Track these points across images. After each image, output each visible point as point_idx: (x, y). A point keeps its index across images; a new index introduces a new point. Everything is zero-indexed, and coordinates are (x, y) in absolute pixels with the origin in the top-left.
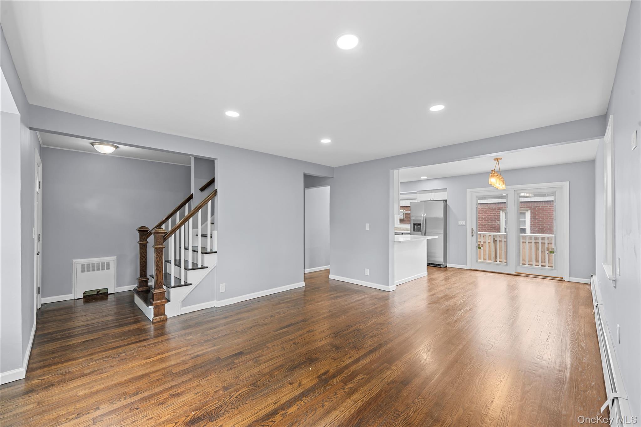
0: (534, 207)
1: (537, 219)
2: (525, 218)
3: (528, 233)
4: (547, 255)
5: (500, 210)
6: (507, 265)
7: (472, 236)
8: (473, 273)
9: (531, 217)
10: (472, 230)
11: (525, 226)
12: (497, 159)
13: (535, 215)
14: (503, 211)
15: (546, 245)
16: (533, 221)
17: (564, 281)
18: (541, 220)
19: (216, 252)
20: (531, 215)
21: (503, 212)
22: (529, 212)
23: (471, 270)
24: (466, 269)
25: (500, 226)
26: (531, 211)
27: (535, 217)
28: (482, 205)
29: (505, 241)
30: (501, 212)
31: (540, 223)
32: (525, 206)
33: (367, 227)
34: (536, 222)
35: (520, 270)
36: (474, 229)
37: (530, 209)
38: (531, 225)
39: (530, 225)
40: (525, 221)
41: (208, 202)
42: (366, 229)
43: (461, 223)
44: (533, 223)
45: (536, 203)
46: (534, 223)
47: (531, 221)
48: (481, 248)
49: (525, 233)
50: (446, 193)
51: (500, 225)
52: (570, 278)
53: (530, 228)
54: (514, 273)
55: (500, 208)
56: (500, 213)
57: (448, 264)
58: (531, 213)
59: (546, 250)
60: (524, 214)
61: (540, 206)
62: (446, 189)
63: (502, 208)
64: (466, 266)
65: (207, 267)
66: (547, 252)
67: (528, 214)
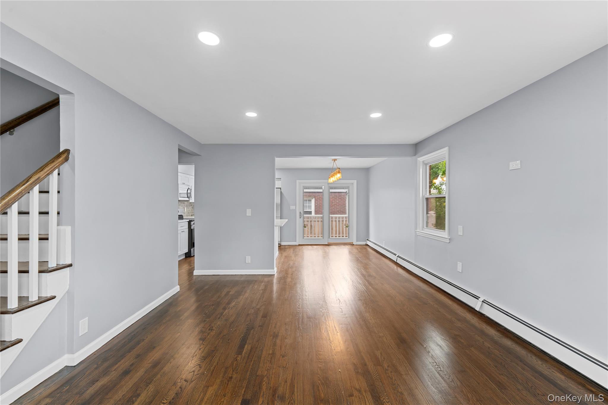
0: (317, 196)
2: (311, 204)
3: (313, 214)
4: (344, 228)
6: (323, 238)
7: (300, 218)
8: (300, 247)
9: (315, 203)
10: (300, 213)
11: (311, 210)
12: (335, 160)
13: (318, 202)
15: (344, 222)
16: (317, 206)
17: (354, 245)
19: (71, 265)
22: (314, 199)
23: (299, 245)
24: (296, 245)
26: (315, 199)
28: (307, 193)
29: (321, 221)
32: (311, 195)
33: (249, 212)
35: (331, 241)
36: (301, 212)
37: (314, 197)
38: (315, 208)
41: (53, 172)
42: (247, 215)
43: (293, 207)
47: (315, 206)
48: (306, 227)
49: (311, 214)
50: (280, 182)
52: (357, 242)
53: (314, 211)
54: (327, 243)
57: (282, 243)
59: (344, 225)
60: (310, 200)
62: (281, 178)
64: (296, 242)
65: (54, 297)
66: (344, 227)
67: (313, 201)
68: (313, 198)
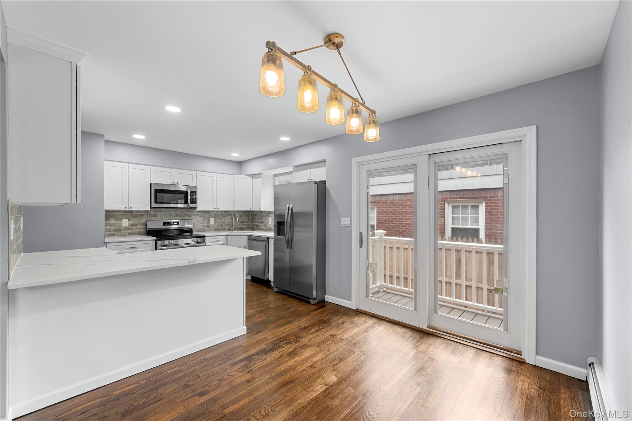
0: (490, 197)
1: (495, 215)
2: (478, 215)
5: (445, 201)
7: (361, 246)
9: (486, 212)
10: (361, 233)
11: (478, 225)
13: (492, 209)
14: (449, 203)
16: (489, 218)
18: (499, 216)
20: (486, 209)
21: (449, 205)
22: (484, 204)
23: (357, 311)
24: (352, 310)
25: (444, 225)
26: (486, 203)
27: (492, 212)
30: (446, 205)
31: (499, 221)
32: (478, 196)
34: (494, 219)
37: (485, 200)
38: (486, 223)
39: (484, 223)
40: (478, 217)
43: (345, 221)
44: (488, 222)
45: (493, 191)
46: (490, 221)
47: (485, 218)
51: (444, 222)
53: (484, 228)
55: (444, 199)
56: (444, 207)
57: (326, 296)
58: (486, 206)
60: (478, 206)
61: (499, 195)
63: (447, 198)
67: (482, 208)
68: (482, 202)
